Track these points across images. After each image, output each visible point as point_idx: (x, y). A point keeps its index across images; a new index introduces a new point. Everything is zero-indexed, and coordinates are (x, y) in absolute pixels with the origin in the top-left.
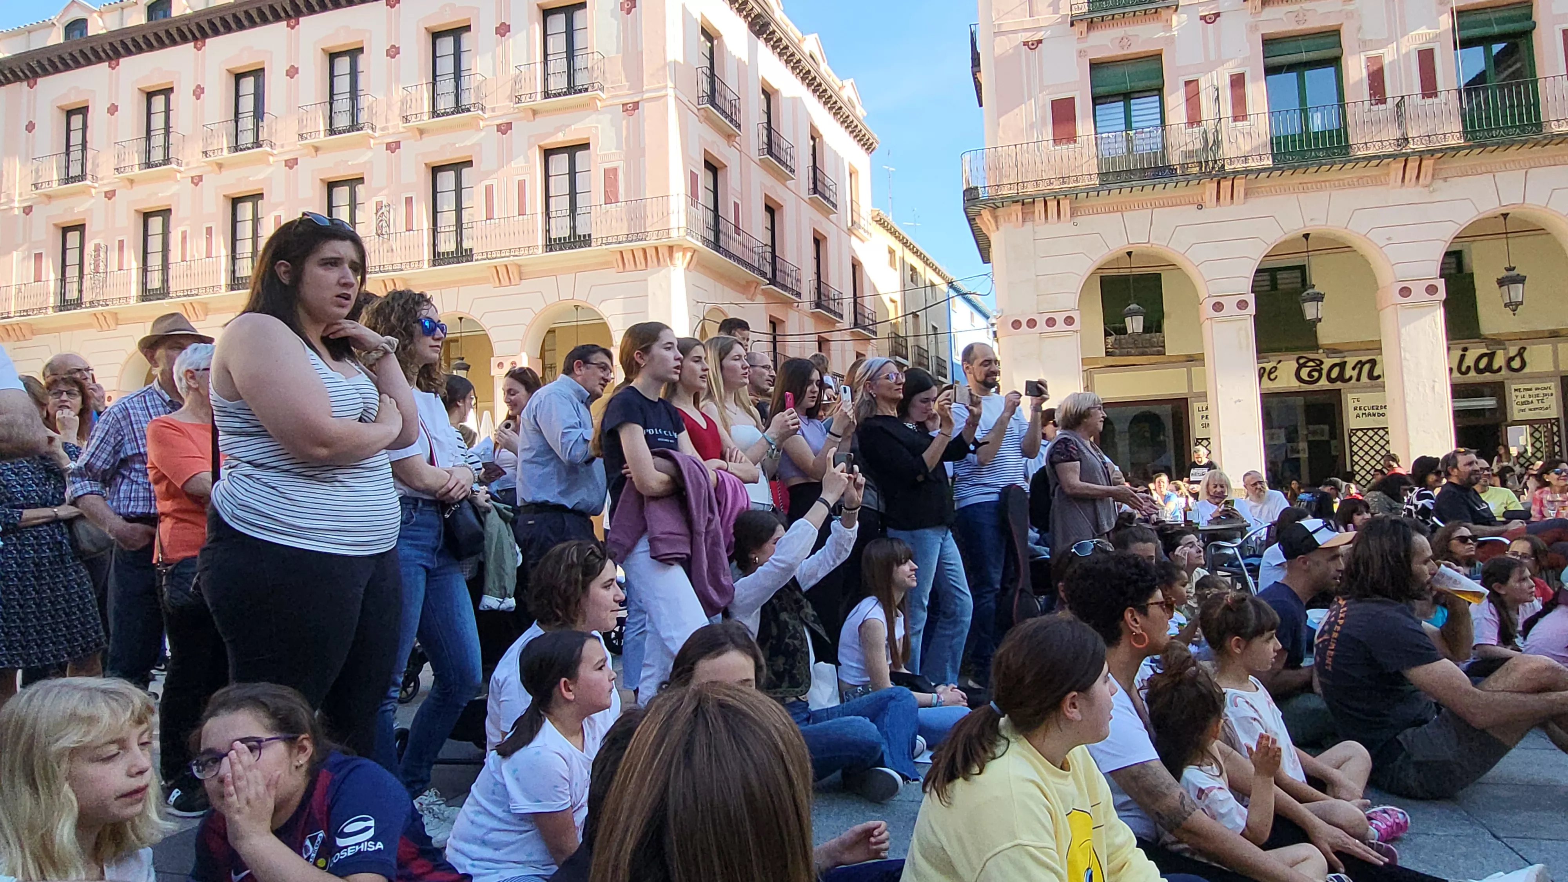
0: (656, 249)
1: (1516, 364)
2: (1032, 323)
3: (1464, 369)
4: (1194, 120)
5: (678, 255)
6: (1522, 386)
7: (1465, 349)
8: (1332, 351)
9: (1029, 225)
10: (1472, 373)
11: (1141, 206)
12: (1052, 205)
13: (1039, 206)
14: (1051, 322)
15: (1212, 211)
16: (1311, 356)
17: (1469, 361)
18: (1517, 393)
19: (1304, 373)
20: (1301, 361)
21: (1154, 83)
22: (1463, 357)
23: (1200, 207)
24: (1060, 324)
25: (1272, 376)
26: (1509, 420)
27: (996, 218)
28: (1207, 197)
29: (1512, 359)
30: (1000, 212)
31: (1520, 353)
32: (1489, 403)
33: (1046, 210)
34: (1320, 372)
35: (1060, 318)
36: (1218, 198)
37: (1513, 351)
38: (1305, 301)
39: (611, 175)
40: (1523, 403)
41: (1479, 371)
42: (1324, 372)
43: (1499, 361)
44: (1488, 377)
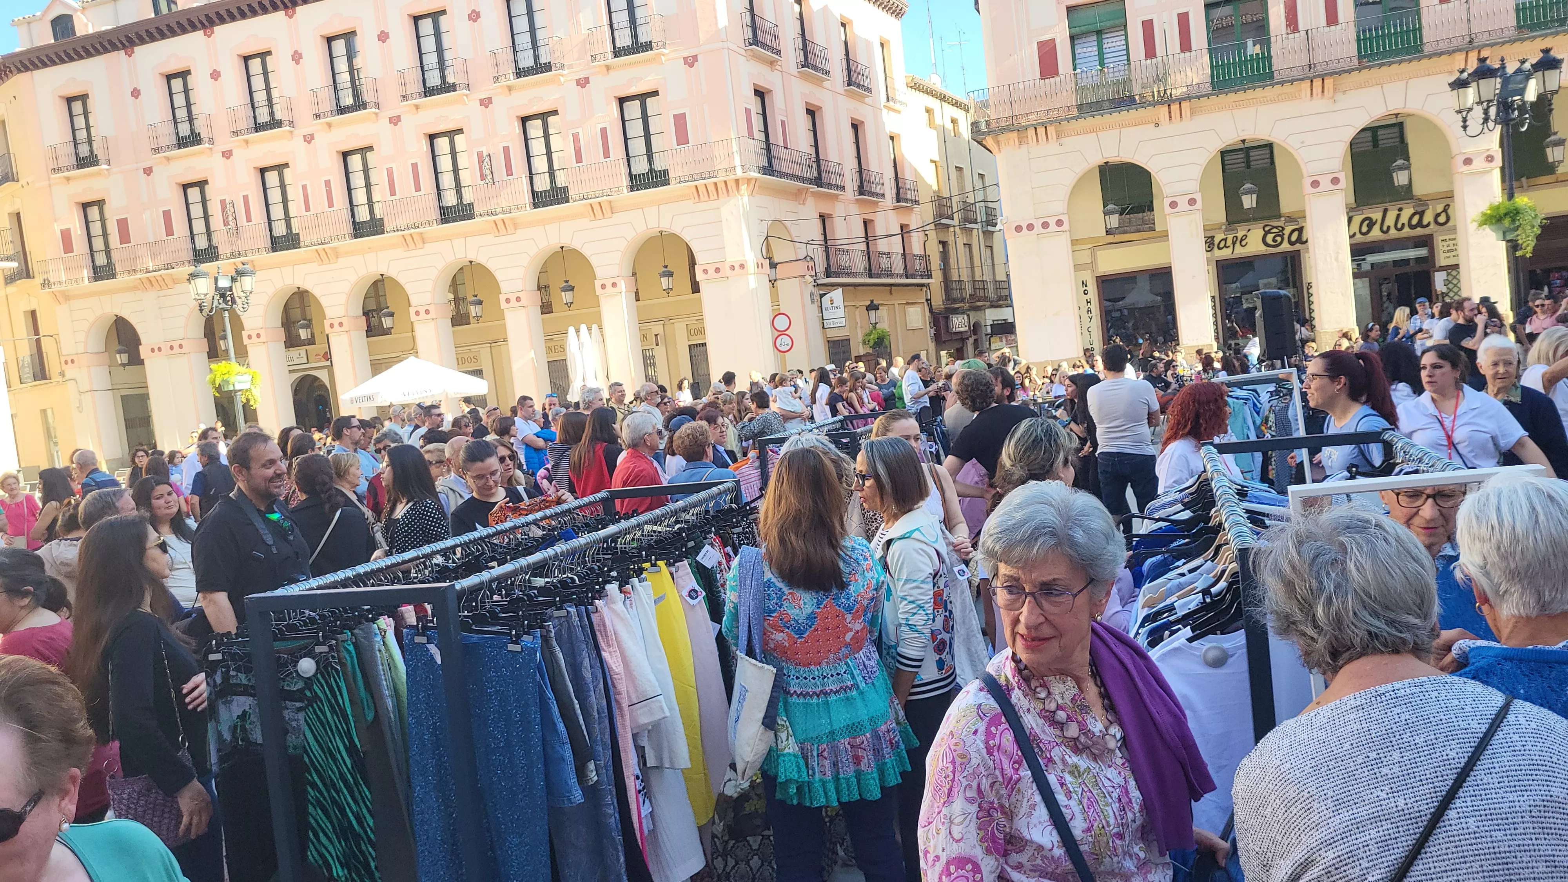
0: (725, 182)
1: (1442, 219)
2: (1030, 227)
3: (1399, 226)
4: (1150, 52)
5: (744, 187)
6: (1447, 237)
7: (1400, 210)
8: (1291, 219)
9: (1024, 147)
10: (1407, 229)
11: (1111, 127)
12: (1041, 130)
13: (1031, 132)
14: (1045, 225)
15: (1167, 128)
16: (1275, 224)
17: (1404, 219)
18: (1443, 243)
19: (1269, 239)
20: (1267, 229)
21: (1118, 22)
22: (1398, 216)
23: (1157, 125)
24: (1053, 226)
25: (1244, 243)
26: (1437, 266)
27: (998, 143)
28: (1162, 118)
29: (1438, 215)
30: (1001, 137)
31: (1445, 210)
32: (1422, 252)
33: (1037, 134)
34: (1282, 237)
35: (1052, 222)
36: (1170, 117)
37: (1440, 208)
38: (1243, 194)
39: (680, 121)
40: (1449, 251)
41: (1412, 227)
42: (1286, 237)
43: (1428, 217)
44: (1419, 231)
